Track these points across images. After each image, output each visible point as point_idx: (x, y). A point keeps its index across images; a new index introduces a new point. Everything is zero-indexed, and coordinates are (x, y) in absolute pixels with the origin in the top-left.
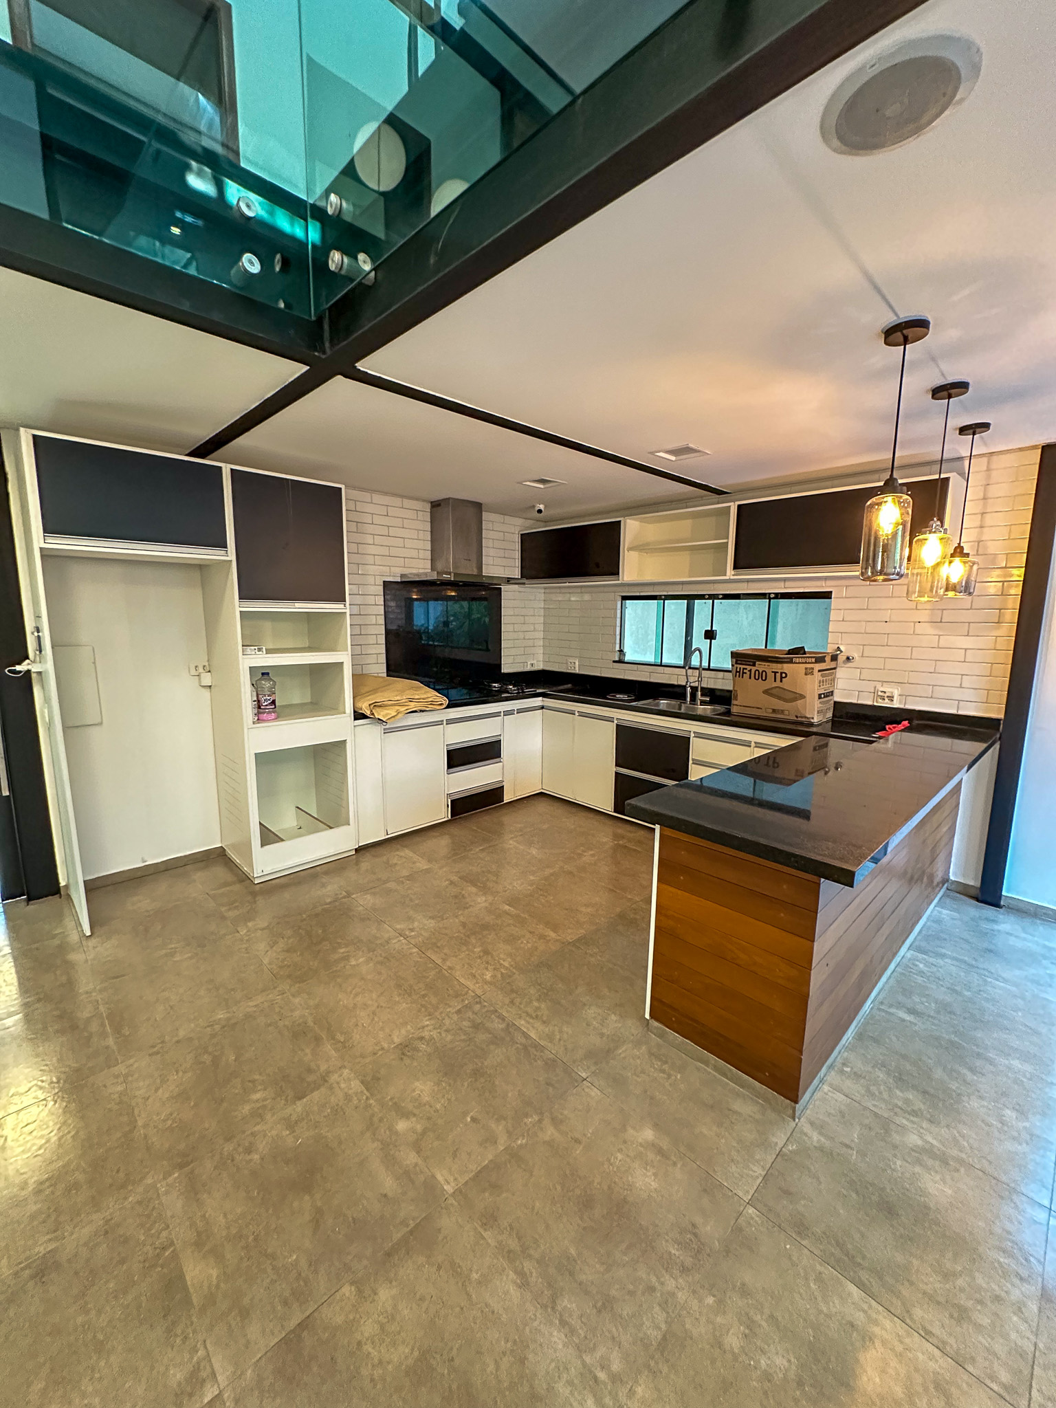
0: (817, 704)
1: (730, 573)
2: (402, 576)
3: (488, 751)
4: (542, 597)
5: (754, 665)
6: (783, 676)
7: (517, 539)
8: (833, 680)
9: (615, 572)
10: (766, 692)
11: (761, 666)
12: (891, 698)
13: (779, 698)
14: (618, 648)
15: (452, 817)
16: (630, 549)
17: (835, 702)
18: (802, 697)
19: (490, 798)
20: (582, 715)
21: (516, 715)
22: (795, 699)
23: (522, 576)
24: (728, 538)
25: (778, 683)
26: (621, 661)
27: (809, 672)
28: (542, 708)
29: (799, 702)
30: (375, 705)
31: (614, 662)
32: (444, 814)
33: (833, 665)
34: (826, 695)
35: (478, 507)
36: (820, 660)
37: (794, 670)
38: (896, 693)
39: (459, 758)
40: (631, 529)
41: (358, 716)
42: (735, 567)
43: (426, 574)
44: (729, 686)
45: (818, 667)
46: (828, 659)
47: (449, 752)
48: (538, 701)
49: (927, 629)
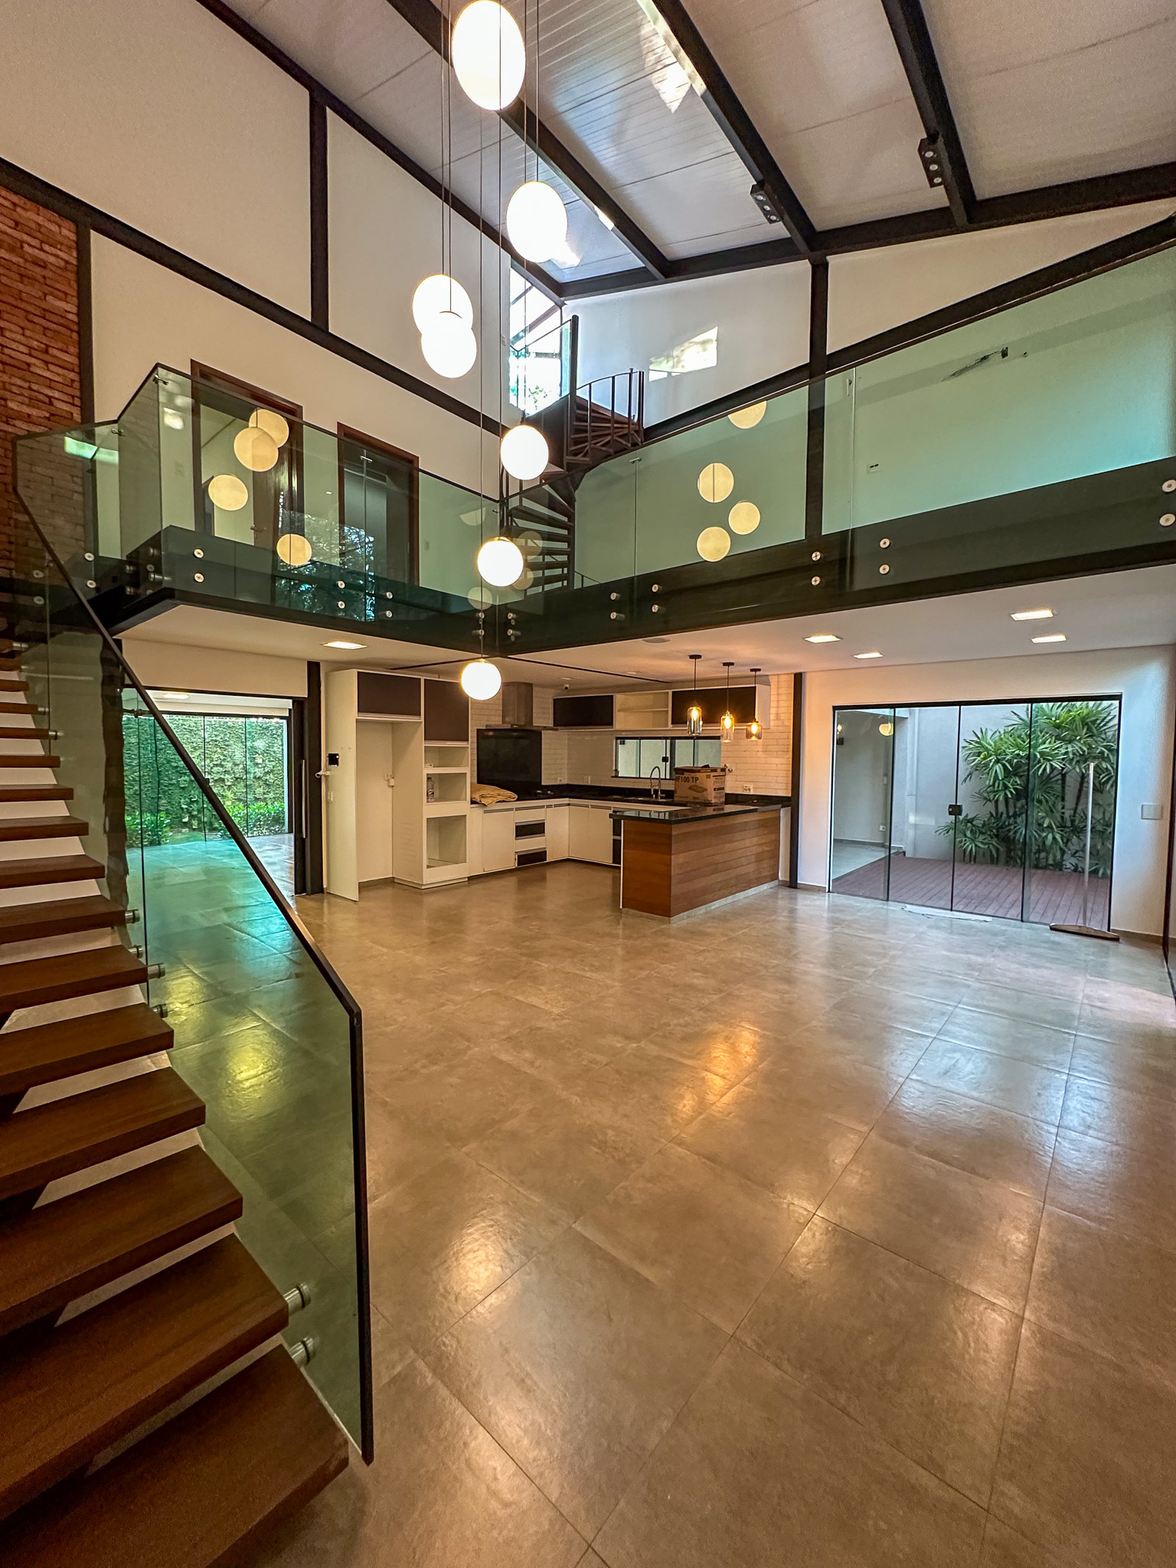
0: (714, 793)
1: (670, 726)
2: (487, 726)
3: (537, 829)
4: (567, 737)
5: (683, 774)
6: (697, 779)
7: (551, 701)
8: (724, 781)
9: (610, 723)
10: (690, 788)
11: (686, 775)
12: (749, 790)
13: (696, 791)
14: (614, 769)
15: (518, 865)
16: (619, 711)
17: (726, 794)
18: (706, 790)
19: (539, 857)
20: (593, 807)
21: (554, 808)
22: (703, 791)
23: (554, 726)
24: (668, 707)
25: (694, 783)
26: (617, 776)
27: (708, 777)
28: (569, 805)
29: (705, 792)
30: (482, 796)
31: (613, 777)
32: (513, 864)
33: (723, 773)
34: (719, 789)
35: (531, 685)
36: (715, 770)
37: (701, 776)
38: (751, 787)
39: (523, 831)
40: (619, 699)
41: (473, 802)
42: (672, 723)
43: (498, 725)
44: (672, 788)
45: (712, 774)
46: (719, 770)
47: (517, 827)
48: (566, 800)
49: (760, 754)
